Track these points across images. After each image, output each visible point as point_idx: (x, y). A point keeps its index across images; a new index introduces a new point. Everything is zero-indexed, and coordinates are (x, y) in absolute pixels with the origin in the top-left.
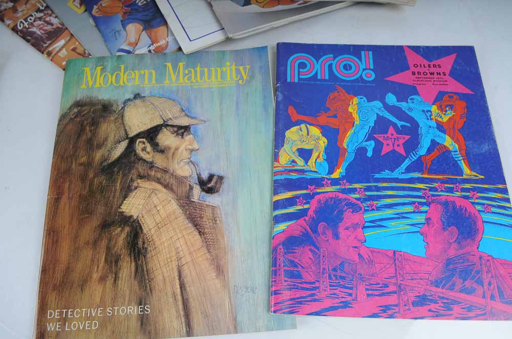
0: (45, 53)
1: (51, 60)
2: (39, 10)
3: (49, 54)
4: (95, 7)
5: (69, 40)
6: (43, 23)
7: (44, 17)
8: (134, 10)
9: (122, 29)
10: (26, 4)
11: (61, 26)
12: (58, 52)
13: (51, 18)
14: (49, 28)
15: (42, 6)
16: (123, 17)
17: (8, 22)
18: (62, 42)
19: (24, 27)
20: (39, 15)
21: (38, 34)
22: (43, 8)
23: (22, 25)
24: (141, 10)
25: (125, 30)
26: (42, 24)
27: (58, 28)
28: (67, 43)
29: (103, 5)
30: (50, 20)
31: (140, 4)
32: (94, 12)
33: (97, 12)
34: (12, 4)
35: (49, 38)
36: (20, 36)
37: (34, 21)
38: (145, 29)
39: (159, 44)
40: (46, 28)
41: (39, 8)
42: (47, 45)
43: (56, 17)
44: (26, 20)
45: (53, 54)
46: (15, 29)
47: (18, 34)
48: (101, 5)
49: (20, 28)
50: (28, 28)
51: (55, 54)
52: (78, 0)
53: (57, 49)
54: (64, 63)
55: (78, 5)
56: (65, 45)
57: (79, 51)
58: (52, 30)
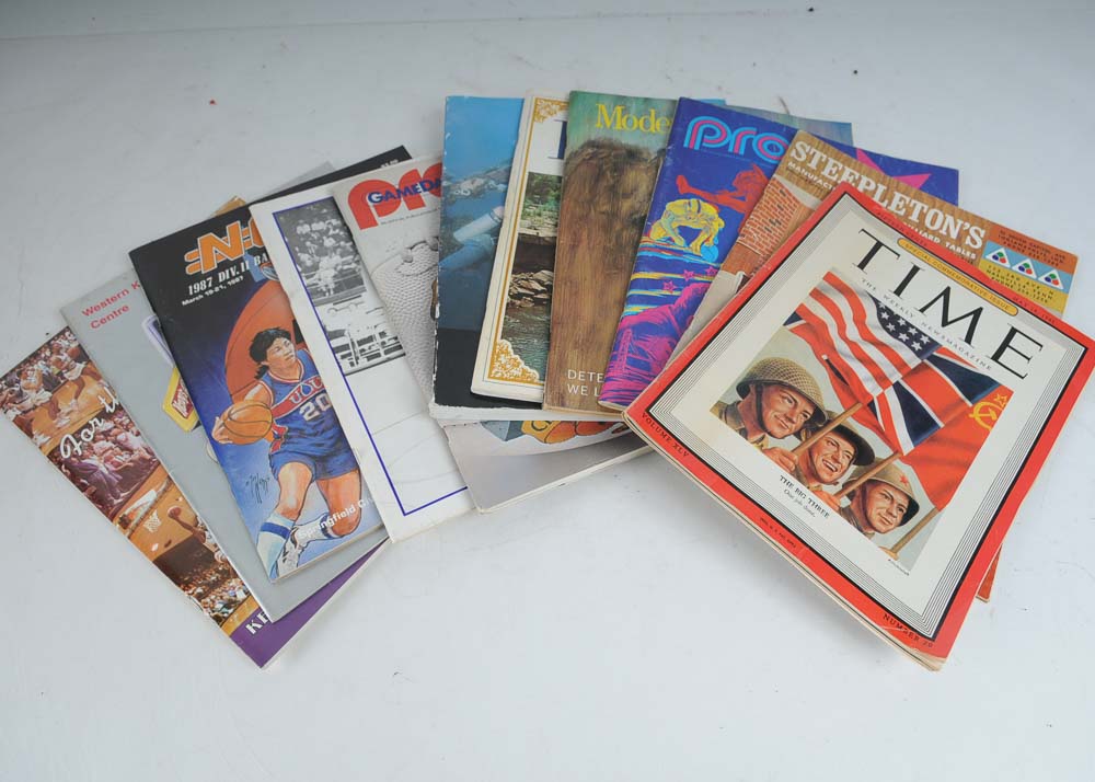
0: (117, 520)
1: (129, 538)
2: (103, 415)
3: (124, 523)
4: (219, 421)
5: (165, 491)
6: (114, 446)
7: (115, 431)
8: (296, 429)
9: (272, 476)
10: (76, 398)
11: (148, 457)
12: (142, 519)
13: (129, 434)
14: (124, 458)
15: (111, 405)
16: (274, 446)
17: (41, 439)
18: (149, 496)
19: (74, 454)
20: (105, 425)
21: (102, 473)
22: (112, 411)
23: (68, 447)
24: (309, 431)
25: (278, 479)
26: (111, 448)
27: (143, 459)
28: (160, 497)
29: (234, 417)
30: (127, 439)
31: (306, 417)
32: (215, 432)
33: (221, 434)
34: (49, 394)
35: (124, 485)
36: (65, 474)
37: (94, 441)
38: (315, 478)
39: (343, 515)
40: (117, 459)
41: (104, 409)
42: (120, 501)
43: (138, 434)
44: (77, 435)
45: (132, 525)
46: (54, 456)
47: (60, 468)
48: (229, 416)
49: (65, 456)
50: (83, 457)
51: (137, 525)
52: (183, 398)
53: (141, 513)
54: (155, 547)
55: (184, 409)
56: (156, 502)
57: (185, 517)
58: (131, 464)
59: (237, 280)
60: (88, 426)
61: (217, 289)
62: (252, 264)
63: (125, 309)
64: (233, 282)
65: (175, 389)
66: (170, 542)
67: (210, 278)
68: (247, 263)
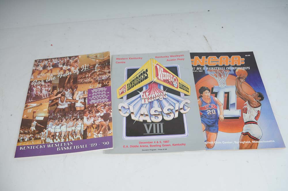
0: (26, 104)
1: (24, 110)
2: (45, 81)
3: (26, 106)
5: (38, 106)
7: (43, 86)
10: (45, 74)
12: (29, 108)
13: (45, 89)
14: (39, 93)
17: (32, 77)
18: (34, 105)
19: (33, 85)
20: (43, 83)
21: (33, 93)
22: (47, 81)
23: (34, 83)
26: (39, 89)
27: (41, 96)
28: (36, 107)
30: (43, 90)
34: (42, 69)
35: (34, 99)
36: (29, 87)
37: (39, 85)
42: (30, 101)
44: (38, 81)
46: (31, 82)
50: (34, 87)
51: (27, 109)
53: (30, 107)
54: (25, 116)
56: (34, 107)
57: (35, 115)
58: (39, 95)
60: (41, 81)
66: (28, 117)
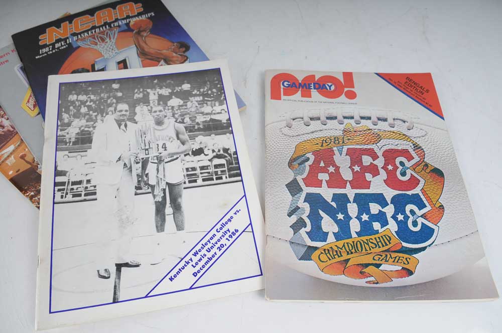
5: (19, 145)
11: (12, 129)
12: (6, 159)
18: (11, 148)
27: (9, 131)
28: (16, 148)
30: (2, 121)
43: (8, 119)
51: (3, 162)
52: (32, 101)
53: (6, 156)
54: (11, 173)
55: (32, 107)
56: (14, 151)
57: (28, 158)
58: (2, 133)
59: (65, 47)
61: (54, 51)
62: (72, 39)
63: (7, 61)
64: (63, 48)
65: (28, 98)
66: (19, 170)
67: (51, 46)
68: (70, 39)
